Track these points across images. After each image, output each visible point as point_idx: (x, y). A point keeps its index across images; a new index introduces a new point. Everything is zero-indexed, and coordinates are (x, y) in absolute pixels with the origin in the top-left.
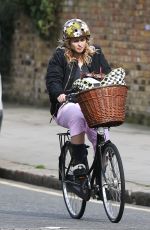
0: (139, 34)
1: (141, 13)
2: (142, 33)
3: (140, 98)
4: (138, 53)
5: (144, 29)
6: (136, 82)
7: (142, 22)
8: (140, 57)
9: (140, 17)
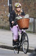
0: (2, 7)
1: (3, 2)
2: (3, 7)
3: (2, 22)
4: (2, 12)
5: (3, 6)
6: (1, 19)
7: (3, 4)
8: (3, 12)
9: (3, 3)
